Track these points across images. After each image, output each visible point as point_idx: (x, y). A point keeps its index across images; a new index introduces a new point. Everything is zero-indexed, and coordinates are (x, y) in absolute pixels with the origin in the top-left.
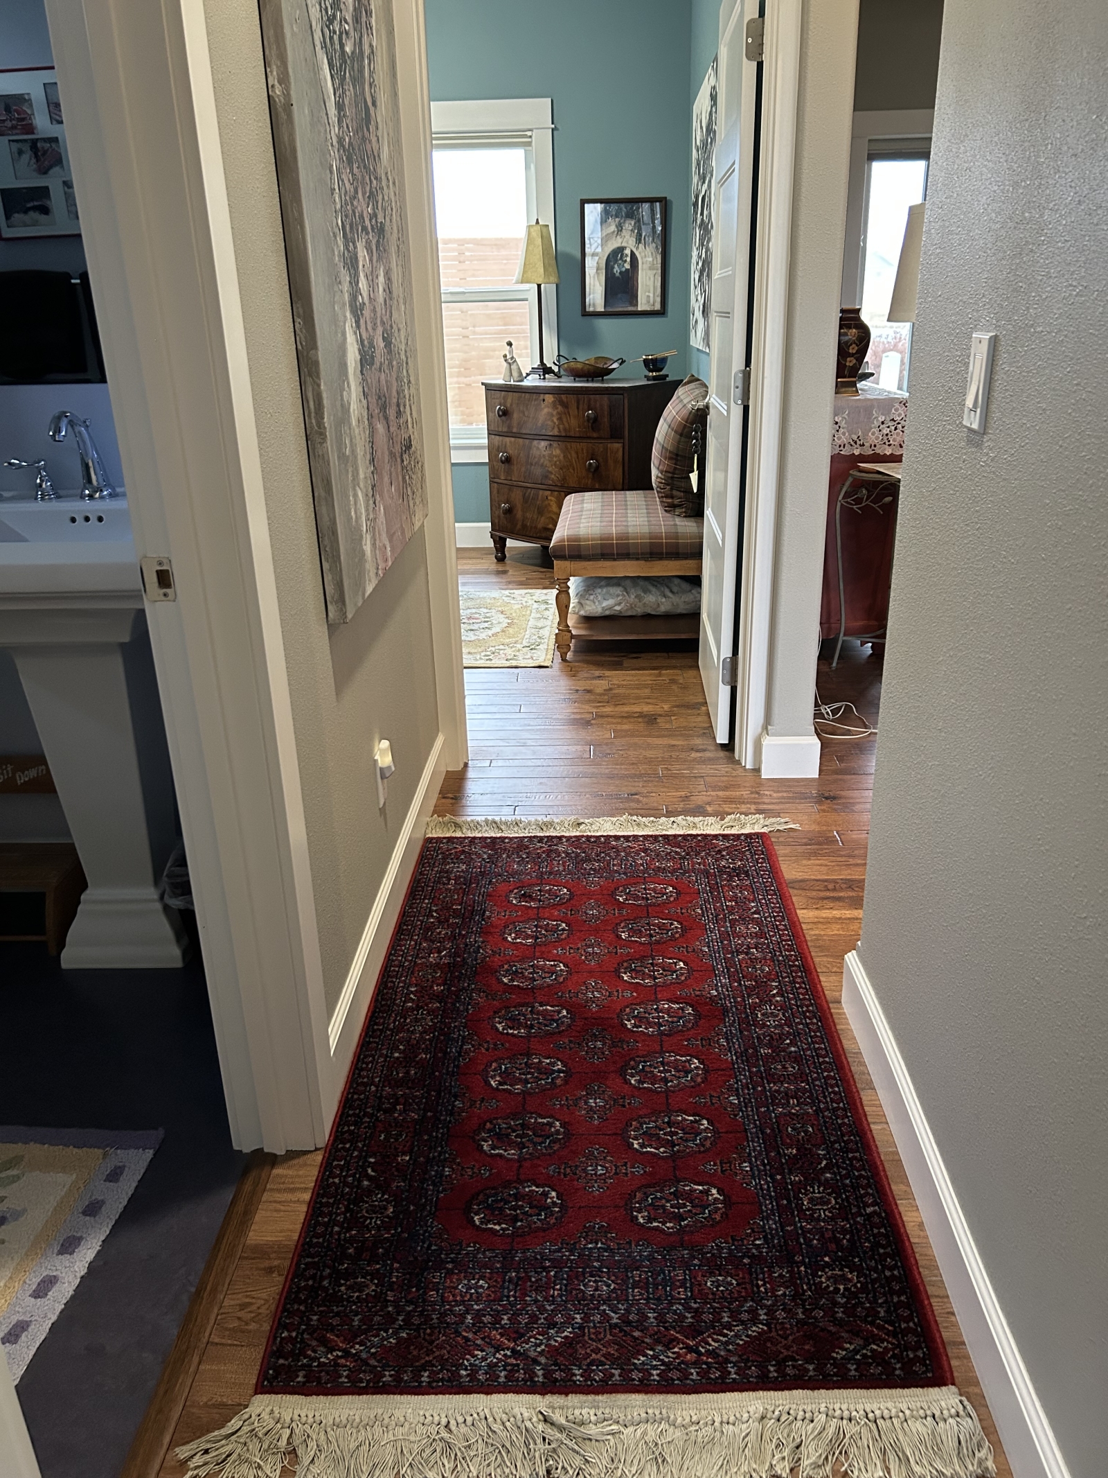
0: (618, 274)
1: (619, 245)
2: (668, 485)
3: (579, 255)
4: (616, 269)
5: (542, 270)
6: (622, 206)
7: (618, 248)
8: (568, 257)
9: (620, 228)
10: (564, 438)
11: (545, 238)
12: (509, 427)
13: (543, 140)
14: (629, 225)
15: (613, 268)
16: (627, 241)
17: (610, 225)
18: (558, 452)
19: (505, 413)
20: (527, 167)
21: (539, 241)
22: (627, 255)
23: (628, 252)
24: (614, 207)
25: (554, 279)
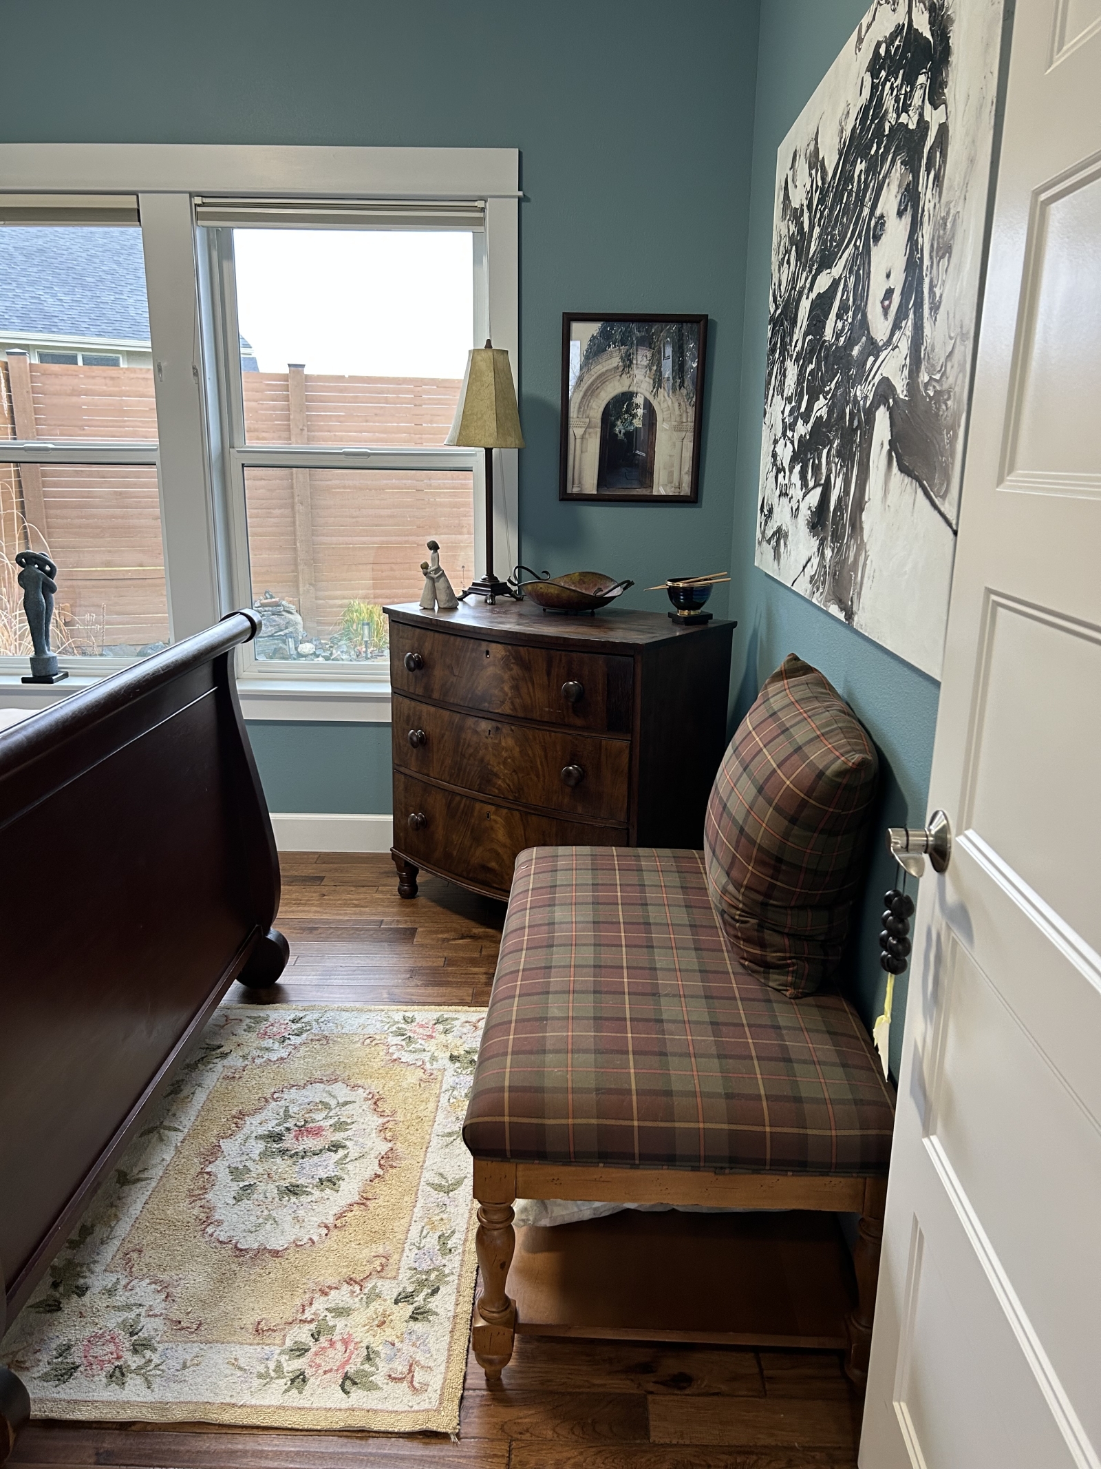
0: (621, 436)
1: (625, 389)
2: (752, 915)
3: (557, 401)
4: (619, 428)
5: (493, 425)
6: (633, 326)
7: (623, 394)
8: (541, 405)
9: (628, 362)
10: (521, 719)
11: (501, 371)
12: (428, 689)
13: (504, 215)
14: (642, 357)
15: (614, 425)
16: (640, 383)
17: (612, 357)
18: (509, 742)
19: (419, 665)
20: (477, 261)
21: (489, 377)
22: (637, 406)
23: (639, 400)
24: (618, 330)
25: (513, 440)
